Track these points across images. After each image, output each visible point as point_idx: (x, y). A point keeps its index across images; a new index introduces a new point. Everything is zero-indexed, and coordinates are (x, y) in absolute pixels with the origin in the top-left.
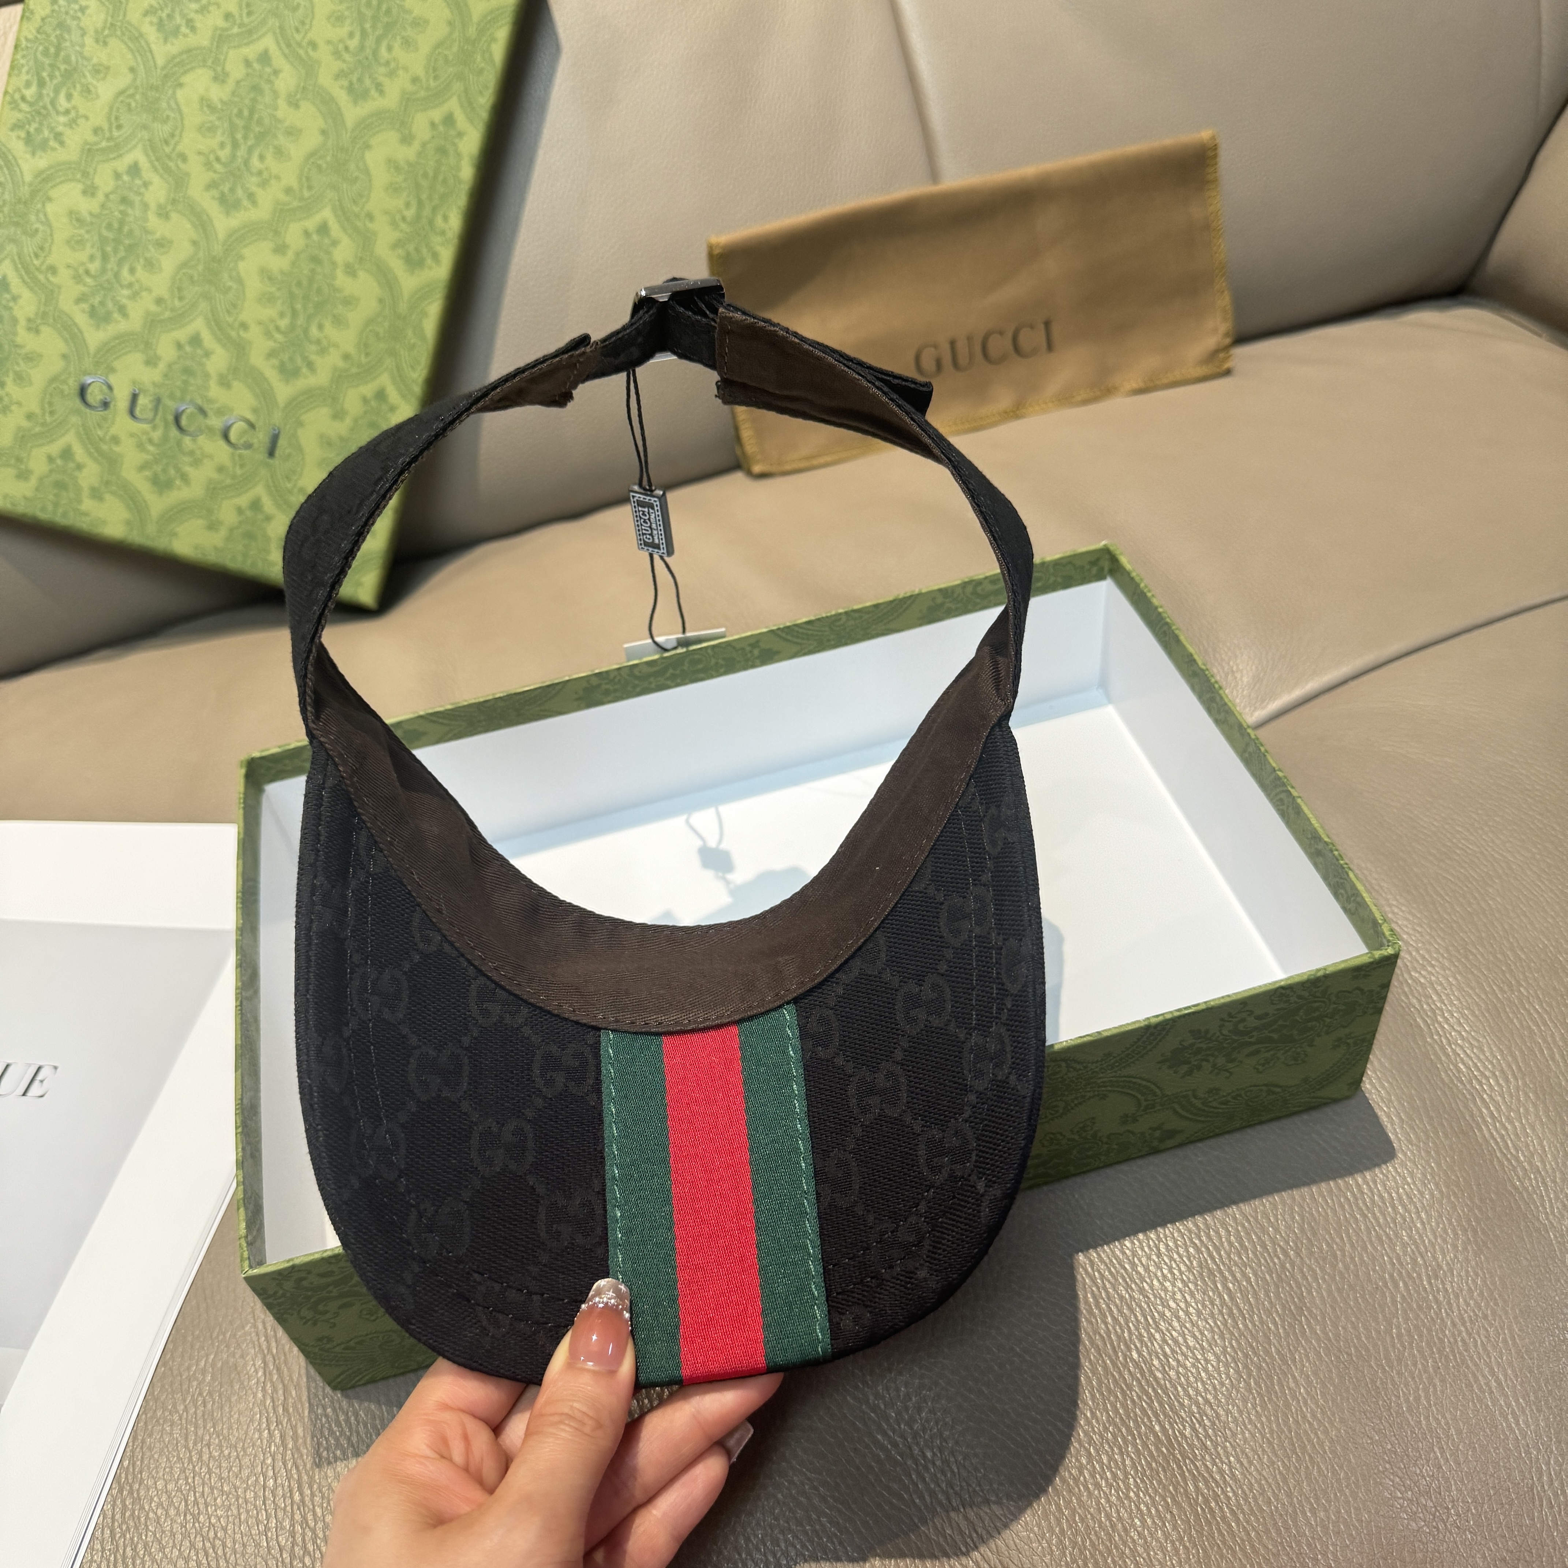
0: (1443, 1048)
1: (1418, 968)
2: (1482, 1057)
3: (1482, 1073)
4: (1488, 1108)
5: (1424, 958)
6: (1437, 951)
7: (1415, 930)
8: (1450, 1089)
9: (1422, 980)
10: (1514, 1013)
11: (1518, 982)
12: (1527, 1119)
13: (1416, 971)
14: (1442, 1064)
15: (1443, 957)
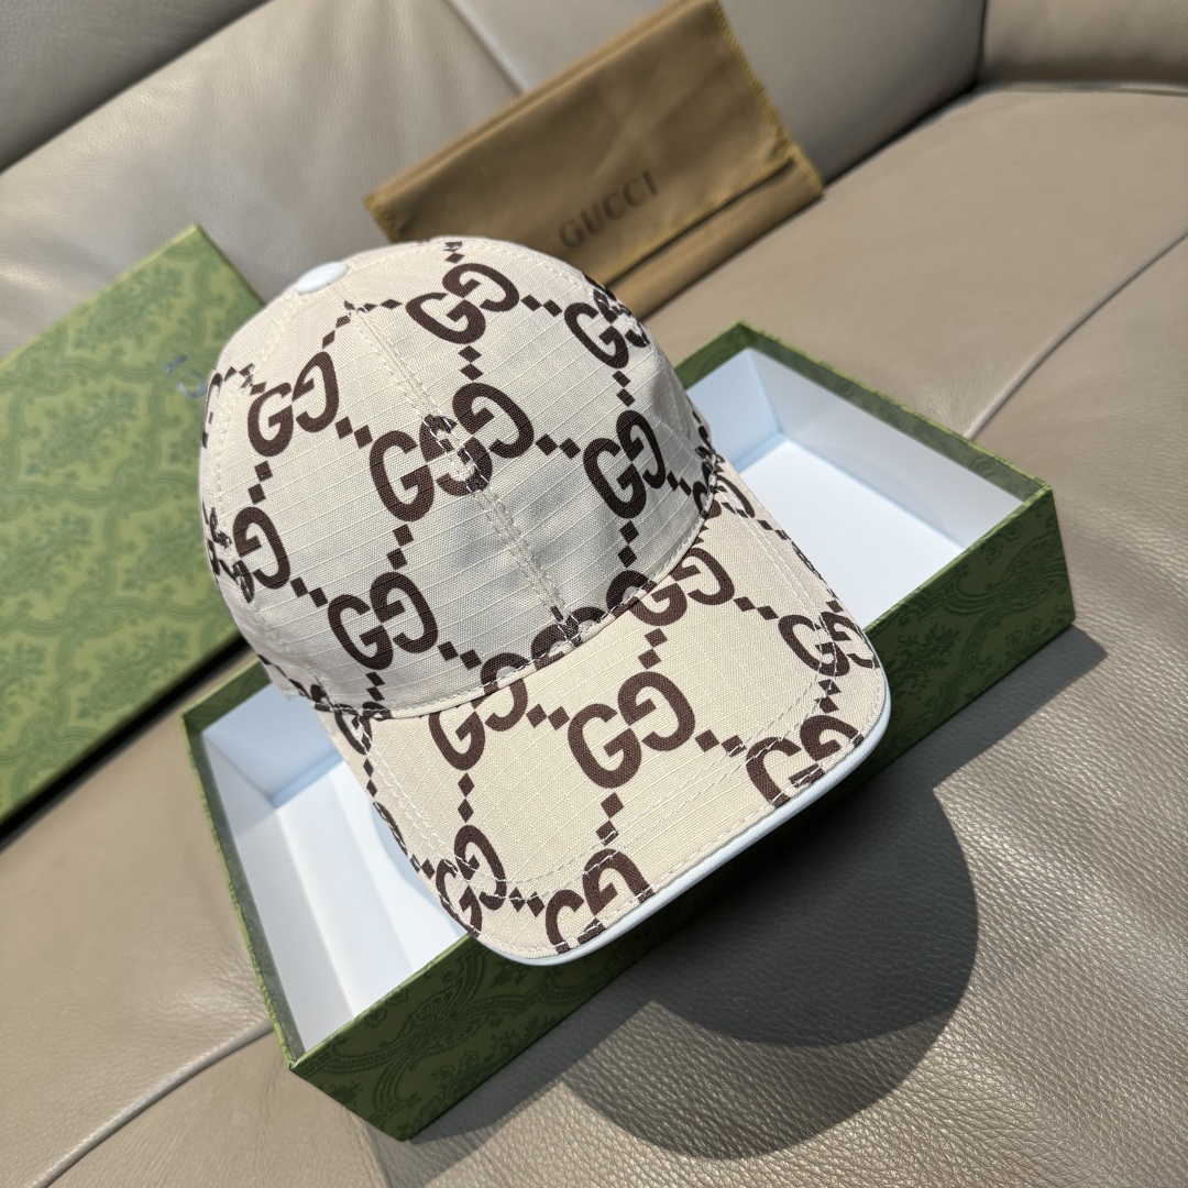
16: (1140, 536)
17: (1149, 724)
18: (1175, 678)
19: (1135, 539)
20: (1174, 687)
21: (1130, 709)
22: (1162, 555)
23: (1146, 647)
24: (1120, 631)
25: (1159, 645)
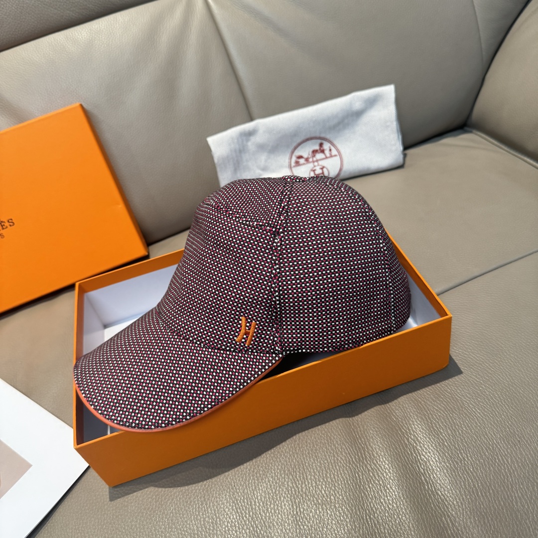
0: (432, 491)
1: (424, 453)
2: (449, 495)
3: (449, 504)
4: (451, 520)
5: (426, 449)
6: (432, 446)
7: (423, 436)
8: (435, 512)
9: (425, 459)
10: (462, 474)
11: (464, 459)
12: (467, 525)
13: (423, 455)
14: (432, 500)
15: (434, 448)
16: (415, 428)
17: (375, 532)
18: (397, 513)
19: (412, 428)
20: (394, 517)
21: (371, 521)
22: (420, 442)
23: (391, 490)
24: (384, 477)
25: (397, 492)
